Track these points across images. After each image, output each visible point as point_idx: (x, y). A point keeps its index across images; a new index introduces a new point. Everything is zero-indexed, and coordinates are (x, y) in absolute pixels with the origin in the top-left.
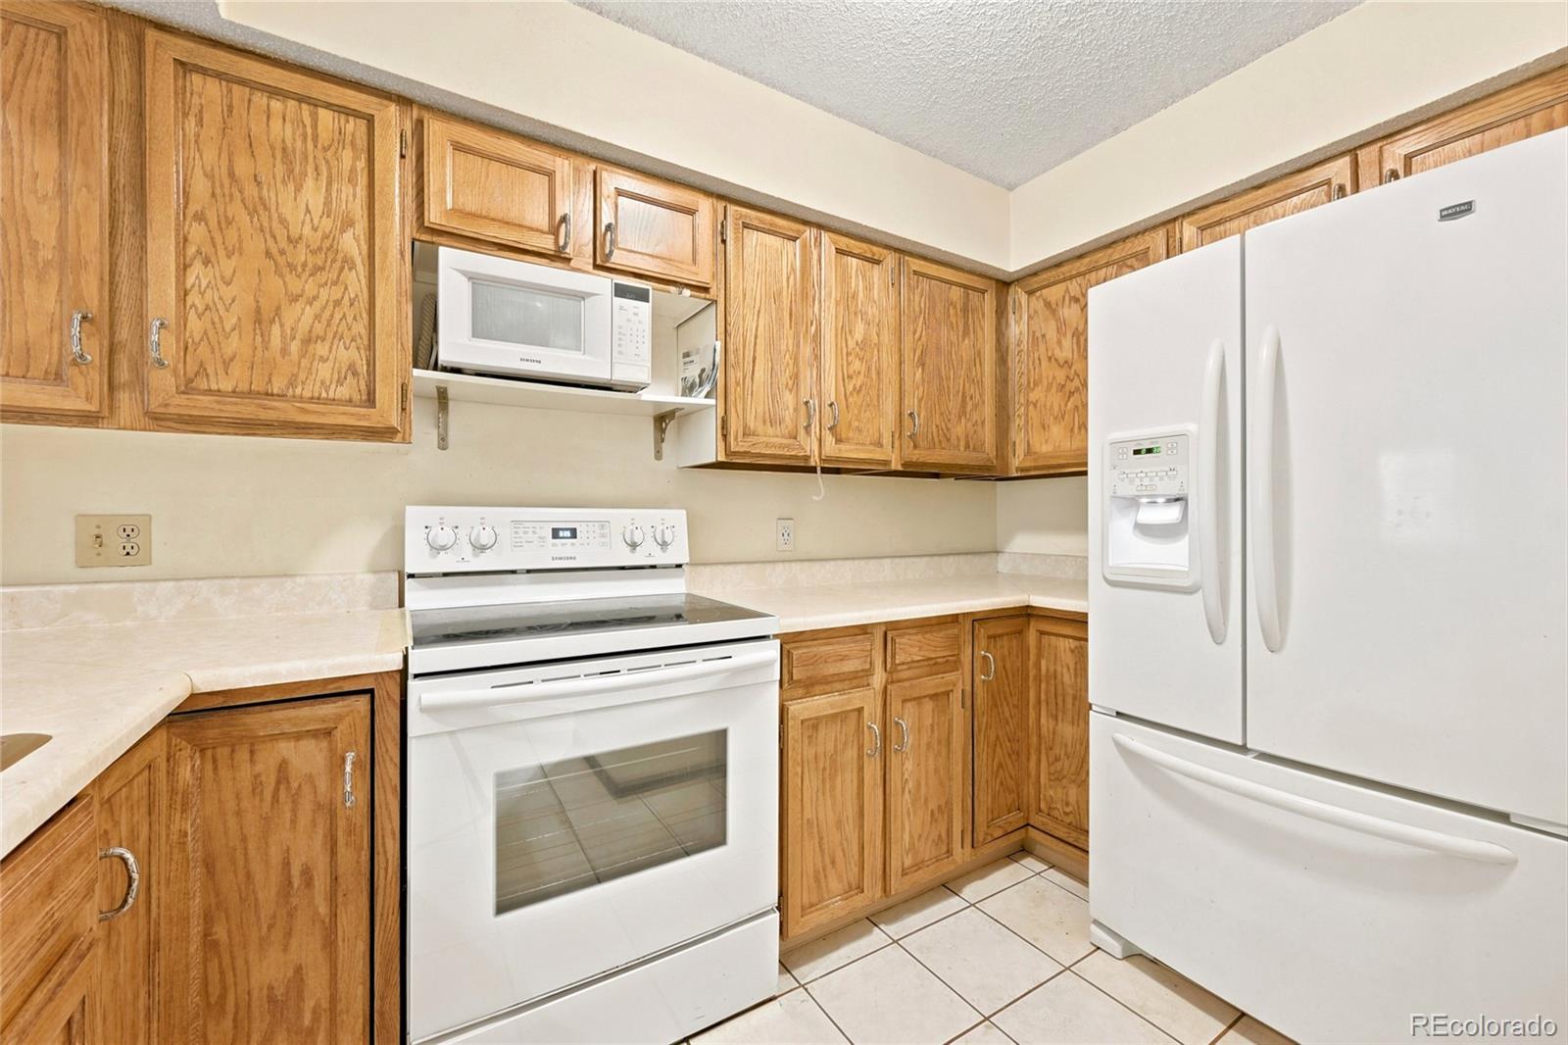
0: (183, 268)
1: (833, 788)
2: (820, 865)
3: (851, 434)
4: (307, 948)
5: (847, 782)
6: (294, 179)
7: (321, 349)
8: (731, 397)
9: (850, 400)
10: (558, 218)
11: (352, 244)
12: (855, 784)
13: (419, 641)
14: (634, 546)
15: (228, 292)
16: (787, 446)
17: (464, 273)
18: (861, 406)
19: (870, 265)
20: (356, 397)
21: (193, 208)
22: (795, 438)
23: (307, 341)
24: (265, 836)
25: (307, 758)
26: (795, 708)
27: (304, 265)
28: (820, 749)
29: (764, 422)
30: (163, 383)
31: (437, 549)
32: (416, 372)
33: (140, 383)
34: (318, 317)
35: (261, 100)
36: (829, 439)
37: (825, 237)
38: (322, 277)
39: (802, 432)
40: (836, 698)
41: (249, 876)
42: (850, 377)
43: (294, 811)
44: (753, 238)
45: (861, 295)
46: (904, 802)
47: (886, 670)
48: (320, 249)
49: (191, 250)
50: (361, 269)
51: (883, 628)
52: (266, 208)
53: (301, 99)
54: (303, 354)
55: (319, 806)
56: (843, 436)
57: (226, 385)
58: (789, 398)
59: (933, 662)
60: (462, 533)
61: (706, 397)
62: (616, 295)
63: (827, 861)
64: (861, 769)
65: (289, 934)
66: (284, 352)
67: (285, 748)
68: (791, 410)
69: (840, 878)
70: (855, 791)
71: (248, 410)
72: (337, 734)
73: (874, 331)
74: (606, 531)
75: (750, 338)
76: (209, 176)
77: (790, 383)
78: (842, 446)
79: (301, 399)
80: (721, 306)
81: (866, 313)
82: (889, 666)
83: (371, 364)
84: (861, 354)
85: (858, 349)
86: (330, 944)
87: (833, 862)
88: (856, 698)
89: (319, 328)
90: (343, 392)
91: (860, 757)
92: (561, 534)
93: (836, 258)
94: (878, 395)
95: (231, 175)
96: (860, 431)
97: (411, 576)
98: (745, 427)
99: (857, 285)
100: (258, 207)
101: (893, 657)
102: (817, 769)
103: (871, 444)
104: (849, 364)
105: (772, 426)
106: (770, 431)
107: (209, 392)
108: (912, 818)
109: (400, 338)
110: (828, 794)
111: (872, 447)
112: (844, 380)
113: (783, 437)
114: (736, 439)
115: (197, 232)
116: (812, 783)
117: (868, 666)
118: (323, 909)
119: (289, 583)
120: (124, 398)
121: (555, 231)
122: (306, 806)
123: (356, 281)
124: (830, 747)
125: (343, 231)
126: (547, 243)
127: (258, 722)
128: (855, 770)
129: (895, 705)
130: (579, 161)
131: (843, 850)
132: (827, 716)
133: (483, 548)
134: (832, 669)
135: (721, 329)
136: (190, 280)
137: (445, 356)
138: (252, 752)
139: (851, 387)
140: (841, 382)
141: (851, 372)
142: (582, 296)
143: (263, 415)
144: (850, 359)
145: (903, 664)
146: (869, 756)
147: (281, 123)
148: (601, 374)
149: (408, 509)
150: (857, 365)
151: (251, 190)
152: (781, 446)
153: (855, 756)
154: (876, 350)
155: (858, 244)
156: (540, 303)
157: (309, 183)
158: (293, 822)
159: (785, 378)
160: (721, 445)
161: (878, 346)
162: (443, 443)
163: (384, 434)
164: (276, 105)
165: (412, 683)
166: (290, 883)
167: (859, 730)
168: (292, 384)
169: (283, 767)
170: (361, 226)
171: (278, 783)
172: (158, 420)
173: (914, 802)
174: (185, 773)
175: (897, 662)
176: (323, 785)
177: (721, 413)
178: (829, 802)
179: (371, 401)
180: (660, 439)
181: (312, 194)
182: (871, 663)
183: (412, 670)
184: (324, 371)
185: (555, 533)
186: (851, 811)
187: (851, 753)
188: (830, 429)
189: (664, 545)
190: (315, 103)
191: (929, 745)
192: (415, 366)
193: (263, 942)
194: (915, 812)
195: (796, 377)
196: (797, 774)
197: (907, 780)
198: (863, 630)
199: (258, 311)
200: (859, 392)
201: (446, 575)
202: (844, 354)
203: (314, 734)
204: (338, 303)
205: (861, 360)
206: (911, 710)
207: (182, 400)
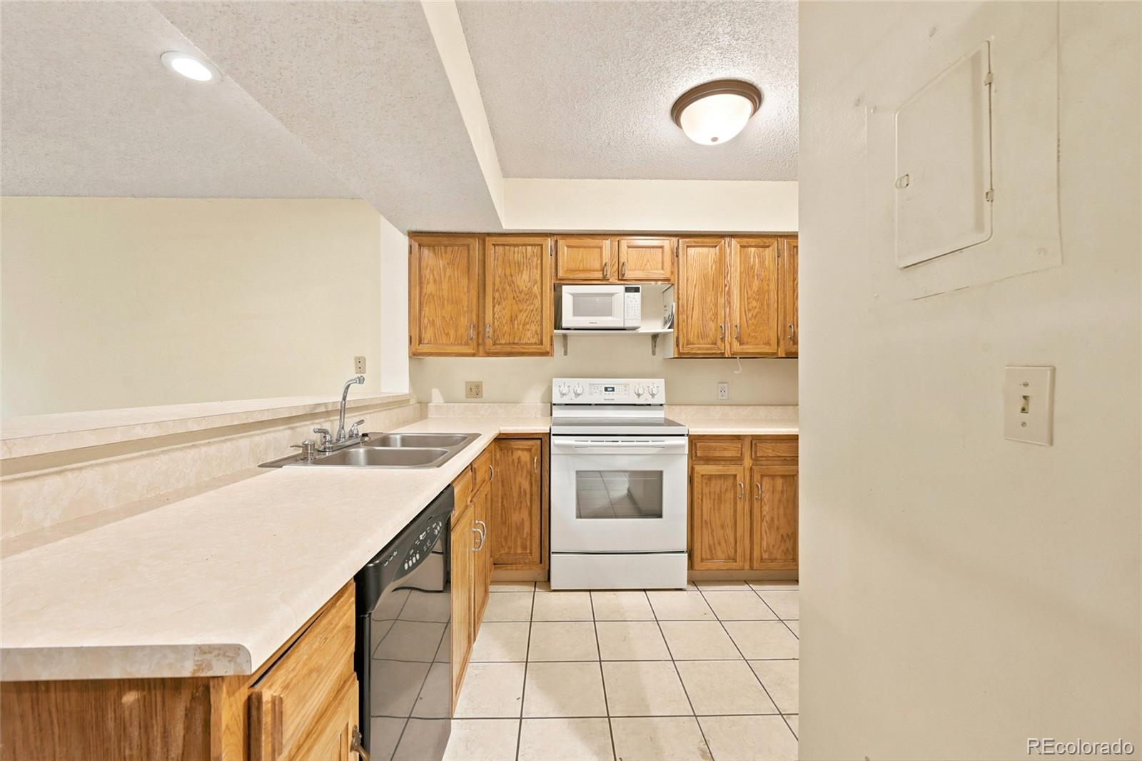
0: (494, 306)
1: (719, 509)
2: (711, 543)
3: (749, 340)
4: (525, 515)
5: (727, 509)
6: (521, 272)
7: (528, 327)
8: (680, 327)
9: (750, 322)
10: (604, 264)
11: (536, 290)
12: (732, 510)
13: (555, 424)
14: (639, 395)
15: (504, 312)
16: (711, 349)
17: (570, 294)
18: (757, 324)
19: (763, 249)
20: (537, 342)
21: (496, 288)
22: (715, 344)
23: (524, 325)
24: (515, 477)
25: (525, 456)
26: (697, 468)
27: (523, 300)
28: (712, 490)
29: (698, 338)
30: (489, 342)
31: (563, 395)
32: (555, 331)
33: (484, 344)
34: (527, 316)
35: (512, 248)
36: (736, 343)
37: (734, 241)
38: (528, 303)
39: (719, 342)
40: (720, 467)
41: (511, 489)
42: (749, 310)
43: (522, 472)
44: (691, 251)
45: (757, 265)
46: (763, 526)
47: (752, 459)
48: (528, 293)
49: (496, 301)
50: (539, 298)
51: (750, 438)
52: (513, 283)
53: (523, 245)
54: (523, 329)
55: (527, 472)
56: (745, 340)
57: (503, 342)
58: (712, 325)
59: (783, 458)
60: (571, 388)
61: (669, 328)
62: (626, 292)
63: (716, 542)
64: (735, 503)
65: (520, 508)
66: (518, 329)
67: (520, 453)
68: (713, 330)
69: (723, 552)
70: (732, 514)
71: (508, 349)
72: (532, 451)
73: (765, 283)
74: (627, 388)
75: (691, 299)
76: (500, 277)
77: (713, 318)
78: (744, 347)
79: (522, 344)
80: (676, 286)
81: (760, 275)
82: (753, 456)
83: (542, 329)
84: (757, 297)
85: (754, 295)
86: (530, 514)
87: (719, 543)
88: (732, 469)
89: (527, 320)
90: (533, 341)
91: (735, 498)
92: (609, 389)
93: (740, 251)
94: (768, 318)
95: (505, 275)
96: (756, 338)
97: (554, 405)
98: (688, 340)
99: (755, 261)
100: (511, 283)
101: (756, 453)
102: (710, 498)
103: (764, 344)
104: (749, 303)
105: (702, 339)
106: (701, 341)
107: (500, 344)
108: (768, 534)
109: (550, 320)
110: (716, 511)
111: (763, 346)
112: (745, 312)
113: (709, 344)
114: (683, 346)
115: (497, 295)
116: (707, 505)
117: (739, 455)
118: (529, 504)
119: (518, 405)
120: (481, 348)
121: (603, 270)
122: (525, 471)
123: (537, 302)
124: (718, 490)
125: (534, 285)
126: (600, 275)
127: (515, 444)
128: (732, 504)
129: (757, 477)
130: (613, 238)
131: (725, 539)
132: (715, 475)
133: (579, 395)
134: (717, 454)
135: (676, 297)
136: (495, 310)
137: (564, 325)
138: (512, 453)
139: (750, 315)
140: (744, 314)
141: (750, 307)
142: (612, 295)
143: (514, 350)
144: (749, 301)
145: (762, 457)
146: (740, 498)
147: (517, 254)
148: (621, 325)
149: (554, 380)
150: (754, 304)
151: (510, 278)
152: (707, 349)
153: (732, 497)
154: (767, 294)
155: (754, 240)
156: (597, 299)
157: (525, 272)
158: (522, 475)
159: (709, 315)
160: (676, 350)
161: (768, 291)
162: (566, 353)
163: (545, 354)
164: (516, 249)
165: (552, 437)
166: (521, 494)
167: (735, 485)
168: (520, 340)
169: (519, 458)
170: (539, 283)
171: (518, 463)
172: (489, 354)
173: (770, 528)
174: (498, 456)
175: (758, 455)
176: (529, 466)
177: (676, 335)
178: (717, 515)
179: (541, 343)
180: (654, 346)
181: (525, 276)
182: (741, 454)
183: (552, 433)
184: (529, 334)
185: (606, 389)
186: (729, 522)
187: (730, 495)
188: (736, 338)
189: (653, 395)
190: (526, 245)
191: (780, 501)
192: (555, 329)
193: (515, 509)
194: (770, 533)
195: (716, 314)
196: (699, 498)
197: (765, 516)
198: (738, 437)
199: (511, 317)
200: (755, 318)
201: (566, 405)
202: (746, 298)
203: (526, 450)
204: (532, 311)
205: (757, 301)
206: (768, 481)
207: (494, 347)
